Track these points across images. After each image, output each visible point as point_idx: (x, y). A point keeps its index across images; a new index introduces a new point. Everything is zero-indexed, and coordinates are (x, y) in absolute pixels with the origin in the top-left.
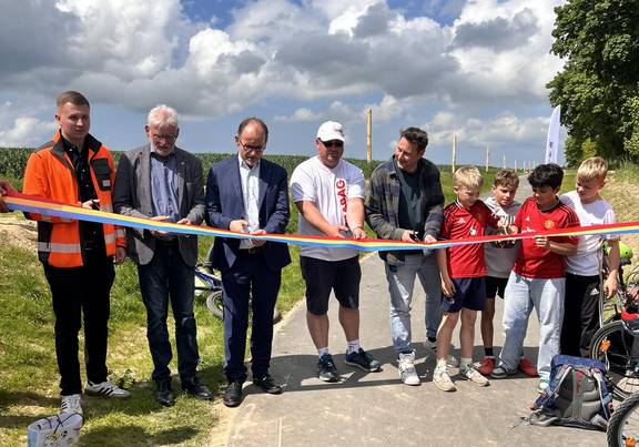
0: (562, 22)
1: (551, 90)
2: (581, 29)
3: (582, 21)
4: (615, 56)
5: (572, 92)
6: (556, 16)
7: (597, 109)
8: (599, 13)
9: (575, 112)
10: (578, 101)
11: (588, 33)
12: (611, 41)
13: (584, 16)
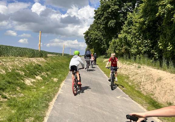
0: (97, 14)
1: (84, 35)
2: (102, 17)
3: (103, 15)
4: (111, 26)
5: (90, 36)
6: (95, 12)
7: (97, 41)
8: (107, 13)
9: (90, 41)
10: (92, 39)
11: (104, 18)
12: (111, 21)
13: (103, 13)
